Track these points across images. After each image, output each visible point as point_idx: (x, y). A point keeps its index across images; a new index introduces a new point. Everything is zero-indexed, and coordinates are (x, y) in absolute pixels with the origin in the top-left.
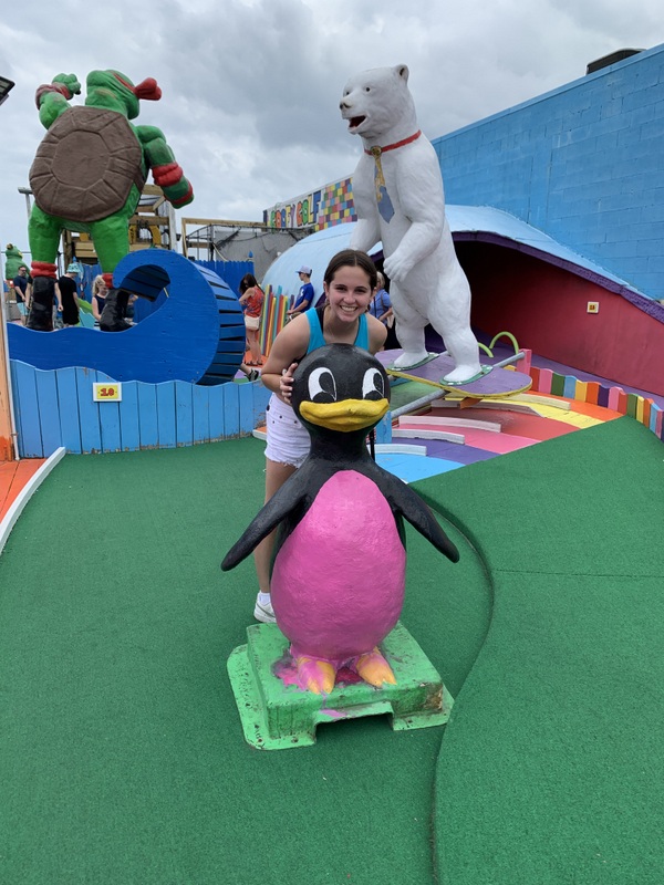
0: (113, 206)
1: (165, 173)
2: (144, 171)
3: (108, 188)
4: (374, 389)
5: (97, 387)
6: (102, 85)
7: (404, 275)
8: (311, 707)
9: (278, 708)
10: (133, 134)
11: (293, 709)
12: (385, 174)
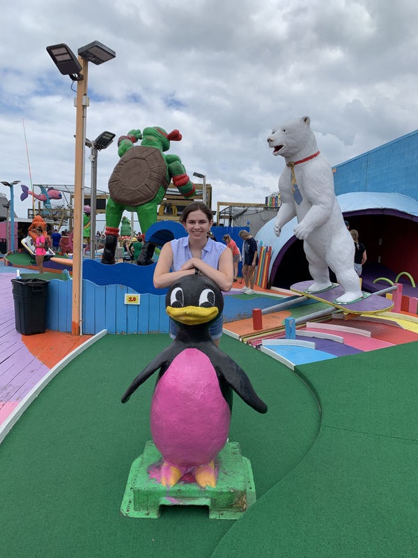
0: (148, 198)
1: (179, 180)
2: (168, 178)
3: (147, 188)
4: (207, 301)
5: (127, 296)
6: (150, 134)
7: (306, 236)
8: (160, 494)
9: (139, 491)
10: (163, 159)
11: (149, 494)
12: (296, 177)
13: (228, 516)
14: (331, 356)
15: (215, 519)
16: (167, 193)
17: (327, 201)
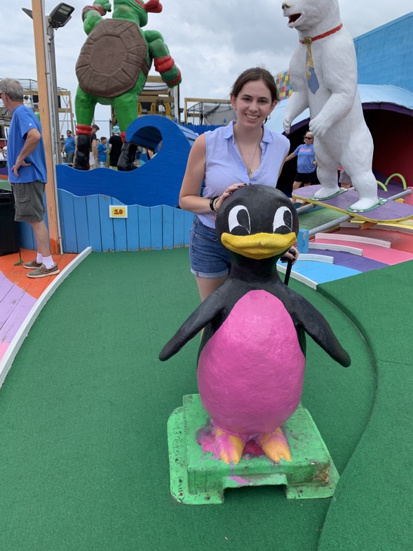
0: (127, 87)
1: (162, 63)
2: (148, 62)
3: (124, 74)
4: (284, 224)
5: (112, 208)
6: (124, 3)
7: (324, 132)
8: (222, 473)
9: (195, 472)
10: (142, 36)
11: (207, 474)
12: (314, 58)
13: (309, 493)
14: (355, 272)
15: (295, 500)
17: (350, 88)
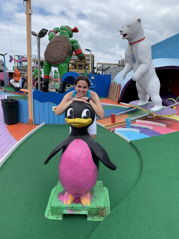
1: (77, 52)
3: (62, 56)
4: (86, 115)
5: (53, 107)
8: (63, 208)
9: (53, 207)
11: (58, 208)
12: (134, 50)
15: (90, 221)
16: (72, 58)
17: (148, 62)
